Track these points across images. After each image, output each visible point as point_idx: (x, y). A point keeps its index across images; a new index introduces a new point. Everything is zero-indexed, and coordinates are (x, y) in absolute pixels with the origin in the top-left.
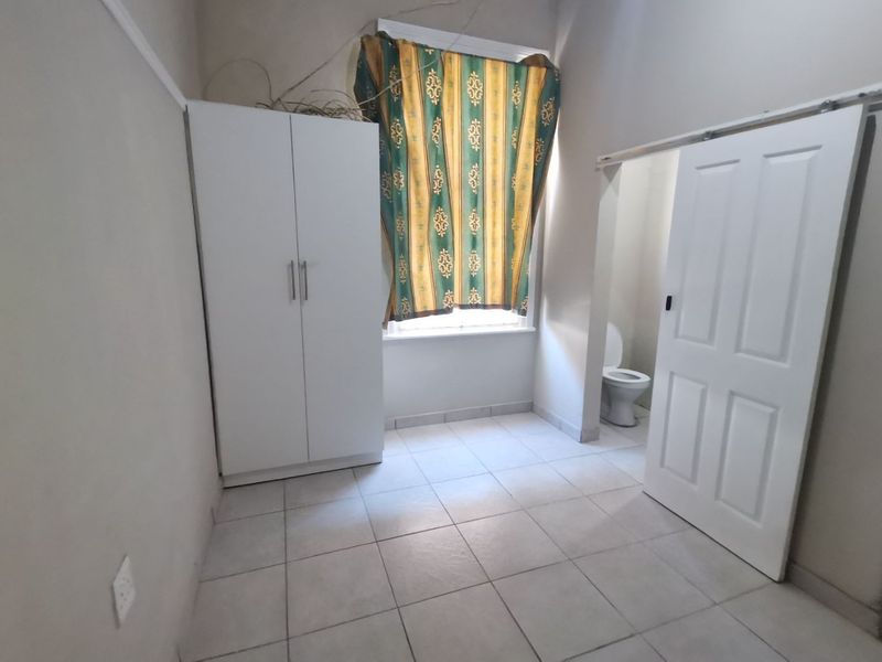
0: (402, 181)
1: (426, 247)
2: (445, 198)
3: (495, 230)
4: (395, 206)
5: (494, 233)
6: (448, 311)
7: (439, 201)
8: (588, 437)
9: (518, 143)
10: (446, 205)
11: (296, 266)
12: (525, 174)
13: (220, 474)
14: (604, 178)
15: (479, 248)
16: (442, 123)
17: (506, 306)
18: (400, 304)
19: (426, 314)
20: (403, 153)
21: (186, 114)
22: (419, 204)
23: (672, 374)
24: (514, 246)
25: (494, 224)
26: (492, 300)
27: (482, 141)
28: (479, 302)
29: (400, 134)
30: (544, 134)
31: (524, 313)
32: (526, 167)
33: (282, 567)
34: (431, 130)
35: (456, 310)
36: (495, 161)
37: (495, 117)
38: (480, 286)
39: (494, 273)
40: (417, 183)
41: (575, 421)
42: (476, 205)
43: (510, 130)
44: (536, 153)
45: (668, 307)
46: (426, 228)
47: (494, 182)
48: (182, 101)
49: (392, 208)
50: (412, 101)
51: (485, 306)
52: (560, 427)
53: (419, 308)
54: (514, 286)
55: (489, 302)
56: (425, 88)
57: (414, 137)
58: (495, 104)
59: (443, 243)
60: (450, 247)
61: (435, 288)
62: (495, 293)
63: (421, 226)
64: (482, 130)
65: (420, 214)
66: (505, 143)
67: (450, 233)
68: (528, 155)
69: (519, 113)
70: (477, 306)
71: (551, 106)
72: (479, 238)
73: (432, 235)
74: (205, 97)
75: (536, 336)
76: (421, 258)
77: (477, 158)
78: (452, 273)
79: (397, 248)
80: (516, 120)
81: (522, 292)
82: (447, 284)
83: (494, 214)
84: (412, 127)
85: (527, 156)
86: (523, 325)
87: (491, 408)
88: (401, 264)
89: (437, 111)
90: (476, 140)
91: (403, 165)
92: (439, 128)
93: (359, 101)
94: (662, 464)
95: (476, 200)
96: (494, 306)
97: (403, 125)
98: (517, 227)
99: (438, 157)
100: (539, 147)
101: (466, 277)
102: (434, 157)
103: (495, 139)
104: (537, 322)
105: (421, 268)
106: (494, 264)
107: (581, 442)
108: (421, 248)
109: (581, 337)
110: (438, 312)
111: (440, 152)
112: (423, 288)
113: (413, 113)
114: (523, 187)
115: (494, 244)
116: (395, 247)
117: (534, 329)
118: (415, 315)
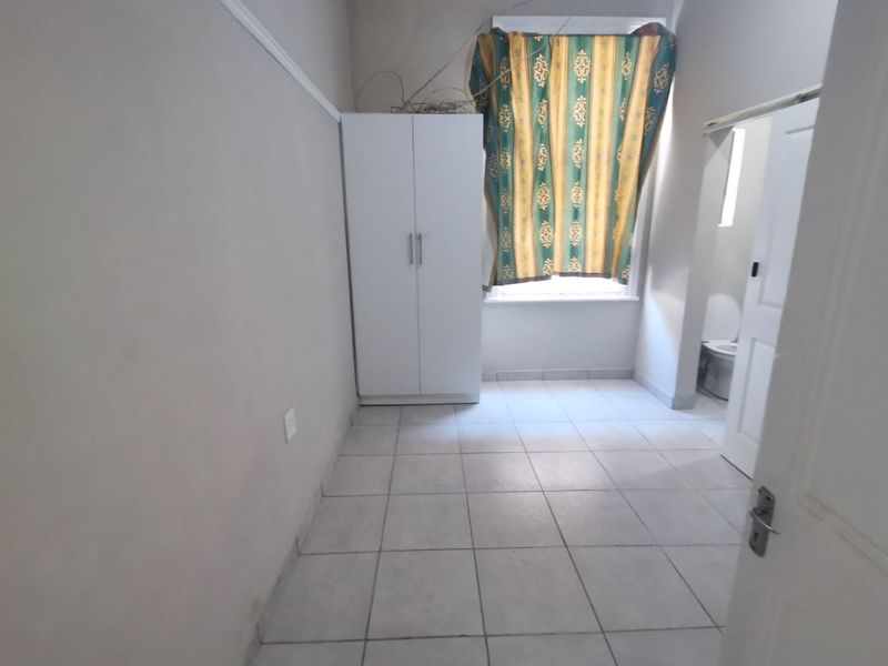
0: (509, 161)
1: (529, 219)
2: (548, 174)
3: (598, 202)
4: (501, 183)
5: (596, 205)
6: (547, 277)
7: (542, 177)
8: (680, 404)
9: (626, 115)
10: (548, 180)
11: (414, 238)
12: (633, 144)
13: (358, 395)
14: (710, 143)
15: (581, 219)
16: (548, 105)
17: (606, 274)
18: (503, 270)
19: (526, 280)
20: (510, 136)
21: (340, 125)
22: (523, 181)
23: (754, 340)
24: (617, 217)
25: (597, 196)
26: (593, 268)
27: (588, 117)
28: (579, 270)
29: (508, 119)
30: (656, 102)
31: (625, 282)
32: (634, 137)
33: (391, 458)
34: (537, 111)
35: (555, 278)
36: (600, 136)
37: (603, 91)
38: (581, 256)
39: (595, 244)
40: (522, 162)
41: (669, 388)
42: (579, 179)
43: (618, 102)
44: (645, 122)
45: (754, 273)
46: (529, 202)
47: (599, 156)
48: (337, 115)
49: (497, 185)
50: (520, 87)
51: (584, 275)
52: (656, 393)
53: (520, 275)
54: (615, 256)
55: (589, 271)
56: (533, 73)
57: (521, 120)
58: (603, 79)
59: (545, 215)
60: (551, 219)
61: (536, 256)
62: (595, 261)
63: (524, 201)
64: (588, 107)
65: (523, 190)
66: (612, 116)
67: (551, 206)
68: (637, 125)
69: (629, 85)
70: (577, 274)
71: (665, 73)
72: (581, 211)
73: (535, 209)
74: (356, 109)
75: (639, 305)
76: (524, 230)
77: (581, 133)
78: (552, 243)
79: (501, 221)
80: (625, 91)
81: (624, 262)
82: (546, 253)
83: (597, 187)
84: (519, 111)
85: (635, 127)
86: (626, 294)
87: (589, 372)
88: (504, 235)
89: (544, 93)
90: (582, 116)
91: (510, 145)
92: (544, 108)
93: (473, 94)
94: (739, 429)
95: (579, 175)
96: (594, 275)
97: (511, 111)
98: (621, 198)
99: (543, 136)
100: (649, 116)
101: (568, 246)
102: (538, 137)
103: (601, 112)
104: (641, 291)
105: (523, 238)
106: (595, 234)
107: (673, 408)
108: (524, 220)
109: (678, 306)
110: (538, 278)
111: (545, 131)
112: (525, 257)
113: (520, 99)
114: (630, 158)
115: (596, 216)
116: (500, 220)
117: (637, 298)
118: (516, 281)
